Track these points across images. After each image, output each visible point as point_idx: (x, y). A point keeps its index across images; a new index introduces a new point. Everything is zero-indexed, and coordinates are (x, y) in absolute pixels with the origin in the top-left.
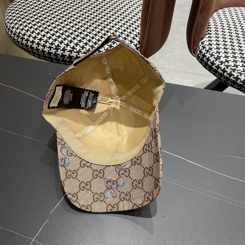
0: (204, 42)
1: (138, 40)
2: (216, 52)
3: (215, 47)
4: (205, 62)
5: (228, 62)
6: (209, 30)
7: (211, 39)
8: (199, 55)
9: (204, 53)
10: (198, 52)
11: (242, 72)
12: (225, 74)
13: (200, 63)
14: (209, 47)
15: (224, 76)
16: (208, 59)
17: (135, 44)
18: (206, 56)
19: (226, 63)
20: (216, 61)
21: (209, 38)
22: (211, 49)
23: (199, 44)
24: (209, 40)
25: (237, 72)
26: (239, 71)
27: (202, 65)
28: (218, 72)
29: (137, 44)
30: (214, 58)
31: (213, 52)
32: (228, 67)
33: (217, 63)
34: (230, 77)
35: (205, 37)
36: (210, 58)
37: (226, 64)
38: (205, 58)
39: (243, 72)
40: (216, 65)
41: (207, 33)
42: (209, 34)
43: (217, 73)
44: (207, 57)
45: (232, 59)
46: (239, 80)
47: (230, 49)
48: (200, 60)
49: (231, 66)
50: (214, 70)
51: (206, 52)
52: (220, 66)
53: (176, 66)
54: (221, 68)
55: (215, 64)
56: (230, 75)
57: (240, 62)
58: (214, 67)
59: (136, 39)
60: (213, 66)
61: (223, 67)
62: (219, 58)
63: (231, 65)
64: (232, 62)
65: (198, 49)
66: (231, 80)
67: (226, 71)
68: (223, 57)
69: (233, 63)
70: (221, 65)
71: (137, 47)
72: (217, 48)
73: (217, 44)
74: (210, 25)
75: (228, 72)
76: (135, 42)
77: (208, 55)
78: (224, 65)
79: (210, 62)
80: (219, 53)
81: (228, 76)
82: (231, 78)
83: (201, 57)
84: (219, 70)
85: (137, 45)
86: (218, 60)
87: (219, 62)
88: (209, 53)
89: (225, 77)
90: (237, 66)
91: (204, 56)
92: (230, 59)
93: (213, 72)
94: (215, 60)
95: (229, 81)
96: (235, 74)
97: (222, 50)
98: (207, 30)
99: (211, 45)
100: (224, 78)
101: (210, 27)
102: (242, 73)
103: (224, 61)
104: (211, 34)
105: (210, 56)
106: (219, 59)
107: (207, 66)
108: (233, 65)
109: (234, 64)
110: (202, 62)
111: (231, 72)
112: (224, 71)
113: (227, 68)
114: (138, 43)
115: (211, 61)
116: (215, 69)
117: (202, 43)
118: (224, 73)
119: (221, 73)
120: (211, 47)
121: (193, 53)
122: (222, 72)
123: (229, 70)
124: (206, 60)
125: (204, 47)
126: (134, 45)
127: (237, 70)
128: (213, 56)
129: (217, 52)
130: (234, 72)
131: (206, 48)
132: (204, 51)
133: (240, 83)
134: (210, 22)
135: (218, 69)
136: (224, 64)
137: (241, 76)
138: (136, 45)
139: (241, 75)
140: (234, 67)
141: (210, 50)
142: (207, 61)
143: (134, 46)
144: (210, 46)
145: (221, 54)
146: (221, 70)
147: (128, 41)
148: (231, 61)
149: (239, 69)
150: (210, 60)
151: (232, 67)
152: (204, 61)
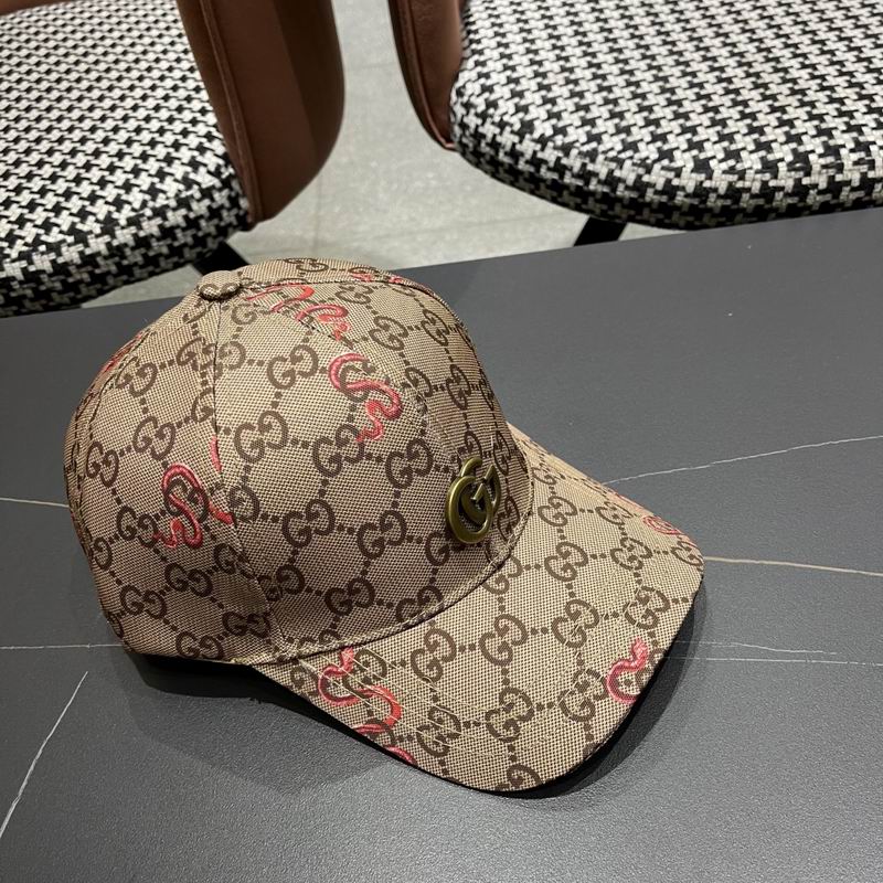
0: (464, 87)
1: (221, 150)
2: (512, 110)
3: (506, 91)
4: (488, 157)
5: (562, 131)
6: (471, 42)
7: (485, 70)
8: (464, 140)
9: (473, 126)
10: (457, 130)
11: (619, 152)
12: (568, 179)
13: (477, 165)
14: (486, 100)
15: (566, 187)
16: (495, 145)
17: (212, 169)
18: (484, 136)
19: (559, 140)
20: (521, 142)
21: (479, 69)
22: (492, 104)
23: (450, 98)
24: (480, 76)
25: (606, 159)
26: (612, 154)
27: (486, 172)
28: (544, 181)
29: (218, 167)
30: (512, 132)
31: (506, 113)
32: (566, 149)
33: (528, 147)
34: (587, 183)
35: (462, 71)
36: (499, 139)
37: (559, 143)
38: (483, 144)
39: (624, 150)
40: (528, 156)
41: (468, 52)
42: (474, 52)
43: (542, 186)
44: (490, 136)
45: (576, 119)
46: (621, 187)
47: (561, 86)
48: (471, 157)
49: (577, 145)
50: (527, 176)
51: (479, 121)
52: (540, 155)
53: (457, 212)
54: (546, 162)
55: (522, 154)
56: (586, 175)
57: (606, 120)
58: (522, 165)
59: (212, 150)
60: (517, 162)
61: (550, 155)
62: (527, 127)
63: (577, 141)
64: (577, 128)
65: (453, 119)
66: (593, 193)
67: (565, 167)
68: (544, 121)
69: (580, 131)
70: (543, 149)
71: (224, 176)
72: (514, 94)
73: (510, 80)
74: (474, 23)
75: (576, 170)
76: (211, 160)
77: (489, 130)
78: (555, 148)
79: (506, 154)
80: (525, 109)
81: (580, 183)
82: (592, 187)
83: (471, 145)
84: (543, 170)
85: (223, 170)
86: (528, 136)
87: (533, 144)
88: (489, 120)
89: (573, 189)
90: (597, 138)
91: (478, 136)
92: (567, 119)
93: (528, 186)
94: (516, 139)
95: (591, 201)
96: (601, 168)
97: (533, 98)
98: (466, 43)
99: (490, 89)
100: (571, 194)
101: (473, 28)
102: (623, 156)
103: (549, 132)
104: (481, 52)
105: (497, 131)
106: (531, 133)
107: (501, 170)
108: (584, 139)
109: (588, 133)
110: (480, 162)
111: (584, 165)
112: (560, 168)
113: (567, 155)
114: (221, 162)
115: (508, 148)
116: (531, 173)
117: (460, 93)
118: (562, 176)
119: (554, 180)
120: (493, 97)
121: (443, 140)
122: (555, 176)
123: (574, 162)
124: (488, 149)
125: (468, 106)
126: (209, 172)
127: (604, 152)
128: (508, 129)
129: (518, 109)
130: (593, 161)
131: (475, 107)
132: (472, 121)
133: (628, 194)
134: (473, 10)
135: (538, 170)
136: (550, 144)
137: (621, 168)
138: (217, 173)
139: (620, 163)
140: (588, 142)
141: (491, 111)
142: (492, 152)
143: (209, 177)
144: (486, 95)
145: (534, 113)
146: (549, 169)
147: (183, 164)
148: (571, 125)
149: (609, 146)
150: (500, 144)
151: (583, 144)
152: (483, 155)
